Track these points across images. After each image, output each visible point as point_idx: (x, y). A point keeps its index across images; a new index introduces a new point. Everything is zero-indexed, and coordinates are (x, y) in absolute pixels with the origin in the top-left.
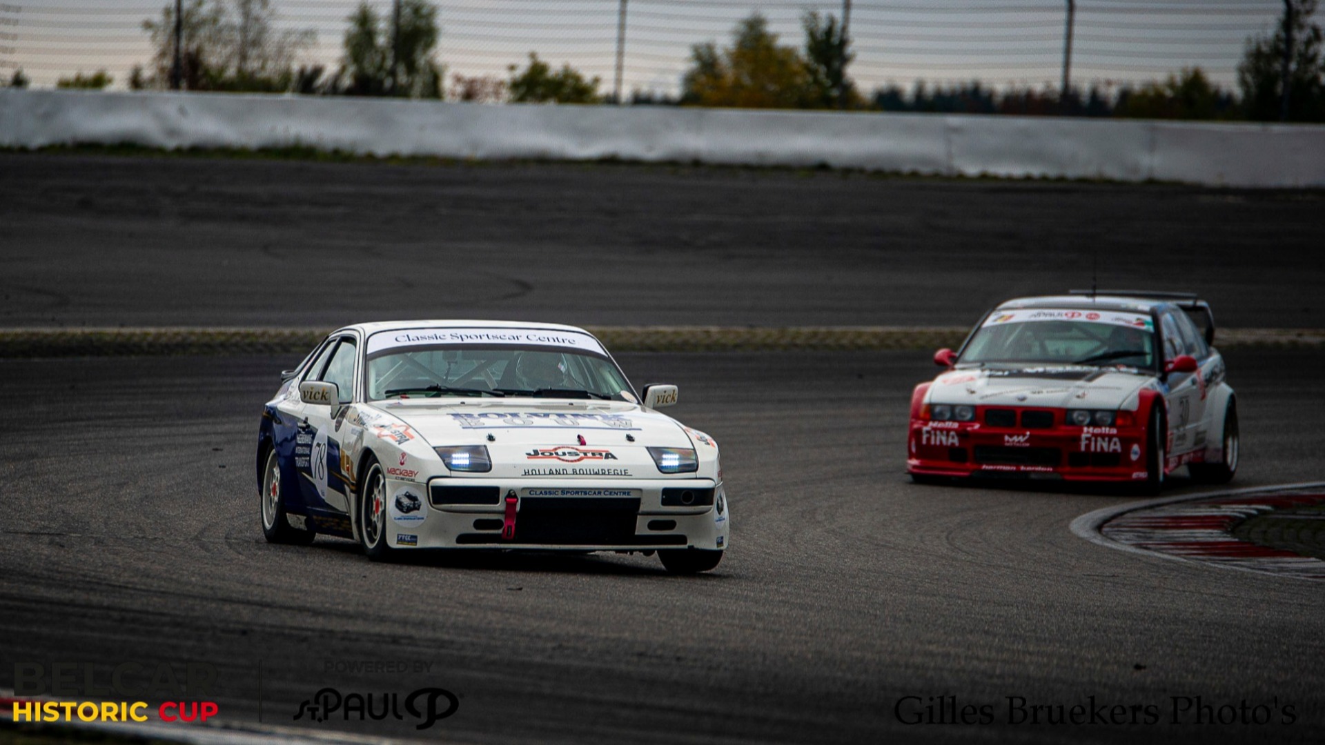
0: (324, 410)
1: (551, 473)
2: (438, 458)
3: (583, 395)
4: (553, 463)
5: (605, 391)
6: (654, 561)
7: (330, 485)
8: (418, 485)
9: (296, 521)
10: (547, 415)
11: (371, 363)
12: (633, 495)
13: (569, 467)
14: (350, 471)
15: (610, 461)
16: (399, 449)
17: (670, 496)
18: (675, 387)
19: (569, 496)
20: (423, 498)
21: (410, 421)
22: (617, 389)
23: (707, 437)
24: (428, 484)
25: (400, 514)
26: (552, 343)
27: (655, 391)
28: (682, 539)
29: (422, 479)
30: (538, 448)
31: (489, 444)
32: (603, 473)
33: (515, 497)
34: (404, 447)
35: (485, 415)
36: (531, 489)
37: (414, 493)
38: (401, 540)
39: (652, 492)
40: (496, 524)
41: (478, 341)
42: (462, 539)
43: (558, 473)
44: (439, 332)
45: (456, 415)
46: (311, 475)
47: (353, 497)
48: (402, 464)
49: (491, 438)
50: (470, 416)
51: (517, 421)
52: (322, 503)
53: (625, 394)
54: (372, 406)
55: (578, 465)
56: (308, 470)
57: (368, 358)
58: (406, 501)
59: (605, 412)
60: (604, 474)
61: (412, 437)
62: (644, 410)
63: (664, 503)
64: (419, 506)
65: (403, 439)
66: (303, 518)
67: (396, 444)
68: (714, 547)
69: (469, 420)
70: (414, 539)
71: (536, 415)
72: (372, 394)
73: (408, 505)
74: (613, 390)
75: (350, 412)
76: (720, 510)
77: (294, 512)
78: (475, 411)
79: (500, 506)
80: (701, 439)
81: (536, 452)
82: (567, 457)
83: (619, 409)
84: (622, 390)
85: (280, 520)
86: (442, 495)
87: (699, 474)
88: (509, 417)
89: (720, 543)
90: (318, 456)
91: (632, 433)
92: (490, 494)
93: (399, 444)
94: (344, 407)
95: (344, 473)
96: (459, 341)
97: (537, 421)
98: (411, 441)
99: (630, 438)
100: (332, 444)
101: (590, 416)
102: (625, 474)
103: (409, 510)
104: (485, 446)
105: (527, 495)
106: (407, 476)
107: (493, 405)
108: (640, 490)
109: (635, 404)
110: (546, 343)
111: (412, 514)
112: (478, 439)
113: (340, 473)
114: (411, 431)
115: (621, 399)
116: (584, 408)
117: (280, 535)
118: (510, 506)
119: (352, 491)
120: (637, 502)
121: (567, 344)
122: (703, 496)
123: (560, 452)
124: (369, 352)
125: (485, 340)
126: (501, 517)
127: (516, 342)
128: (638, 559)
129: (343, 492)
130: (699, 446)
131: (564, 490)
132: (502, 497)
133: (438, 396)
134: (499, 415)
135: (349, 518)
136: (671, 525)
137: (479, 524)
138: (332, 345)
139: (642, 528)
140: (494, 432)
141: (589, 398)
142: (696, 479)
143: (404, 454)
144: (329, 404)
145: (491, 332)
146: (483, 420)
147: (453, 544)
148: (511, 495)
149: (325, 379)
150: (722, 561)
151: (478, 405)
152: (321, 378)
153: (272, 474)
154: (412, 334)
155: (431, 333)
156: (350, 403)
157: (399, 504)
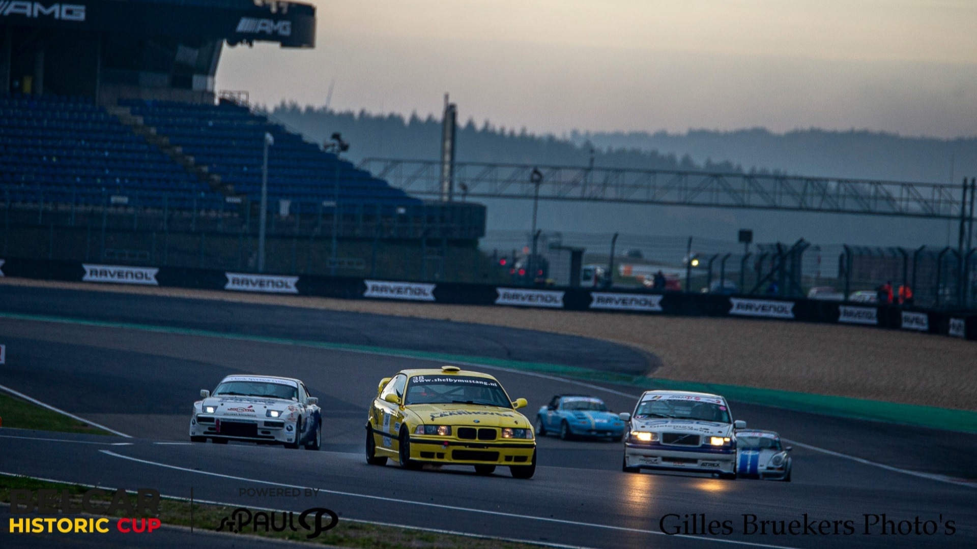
4: (235, 412)
12: (255, 422)
13: (239, 413)
17: (267, 423)
28: (273, 437)
30: (232, 408)
32: (248, 415)
36: (224, 419)
39: (260, 422)
40: (214, 429)
42: (205, 433)
43: (234, 415)
76: (287, 429)
79: (215, 423)
91: (266, 406)
102: (254, 416)
105: (222, 420)
108: (257, 421)
118: (218, 424)
120: (256, 425)
122: (280, 424)
126: (216, 427)
131: (234, 420)
132: (215, 420)
136: (269, 433)
137: (209, 429)
139: (259, 433)
148: (218, 420)
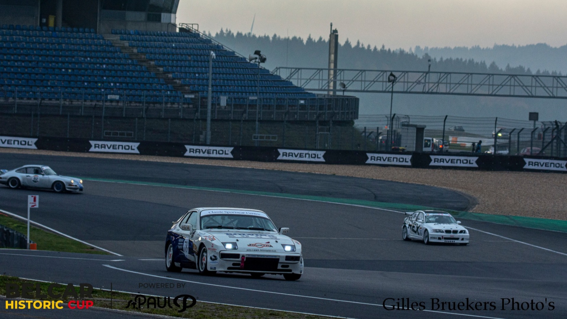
0: (188, 232)
1: (254, 250)
2: (223, 245)
3: (263, 229)
4: (255, 248)
5: (268, 229)
6: (282, 277)
7: (189, 253)
8: (217, 253)
9: (177, 264)
10: (253, 235)
11: (202, 219)
12: (277, 257)
13: (260, 249)
14: (196, 249)
15: (271, 248)
16: (211, 243)
17: (288, 258)
18: (288, 228)
19: (259, 257)
20: (218, 257)
21: (214, 235)
22: (272, 228)
23: (298, 242)
24: (220, 252)
25: (211, 261)
26: (253, 215)
27: (283, 229)
28: (290, 271)
29: (218, 251)
30: (251, 243)
31: (237, 242)
33: (244, 257)
34: (213, 242)
35: (235, 234)
36: (249, 255)
37: (216, 255)
38: (211, 268)
39: (283, 257)
40: (238, 264)
41: (232, 213)
42: (229, 268)
43: (256, 250)
44: (221, 211)
45: (227, 234)
46: (183, 251)
47: (197, 257)
48: (212, 247)
49: (237, 240)
50: (231, 234)
51: (244, 236)
52: (186, 259)
53: (274, 230)
54: (203, 231)
55: (262, 249)
56: (182, 249)
57: (201, 218)
58: (213, 258)
59: (269, 235)
60: (269, 251)
61: (215, 239)
62: (279, 234)
63: (286, 260)
64: (217, 259)
65: (213, 239)
66: (179, 264)
67: (210, 241)
68: (299, 273)
69: (231, 235)
70: (215, 268)
71: (250, 235)
72: (202, 228)
73: (214, 259)
74: (271, 229)
75: (196, 233)
76: (301, 263)
77: (177, 262)
78: (233, 233)
79: (240, 259)
80: (296, 242)
81: (250, 245)
82: (259, 246)
83: (273, 234)
84: (273, 228)
85: (172, 264)
86: (224, 256)
87: (296, 252)
88: (242, 235)
89: (301, 272)
90: (186, 246)
91: (277, 240)
92: (237, 256)
93: (212, 241)
94: (194, 231)
95: (194, 250)
96: (227, 213)
97: (250, 236)
98: (215, 240)
99: (277, 242)
100: (190, 242)
101: (265, 235)
102: (275, 251)
103: (214, 260)
104: (236, 243)
105: (247, 256)
106: (214, 250)
107: (237, 232)
108: (279, 256)
109: (277, 233)
110: (252, 215)
111: (215, 261)
112: (234, 240)
113: (193, 250)
114: (214, 238)
115: (273, 231)
116: (263, 233)
117: (173, 270)
118: (243, 259)
119: (197, 255)
120: (278, 259)
121: (258, 215)
122: (297, 258)
123: (257, 245)
124: (201, 216)
125: (234, 213)
126: (240, 263)
127: (243, 214)
128: (278, 276)
129: (194, 255)
130: (296, 244)
131: (258, 255)
132: (241, 257)
133: (221, 229)
134: (240, 234)
135: (195, 263)
136: (288, 266)
137: (234, 264)
138: (189, 214)
139: (279, 267)
140: (238, 239)
141: (264, 230)
142: (295, 253)
143: (213, 244)
144: (190, 230)
145: (236, 211)
146: (235, 235)
147: (226, 270)
148: (243, 256)
149: (188, 223)
150: (301, 277)
151: (233, 232)
152: (186, 223)
153: (170, 249)
154: (214, 211)
155: (219, 211)
156: (196, 230)
157: (211, 258)
